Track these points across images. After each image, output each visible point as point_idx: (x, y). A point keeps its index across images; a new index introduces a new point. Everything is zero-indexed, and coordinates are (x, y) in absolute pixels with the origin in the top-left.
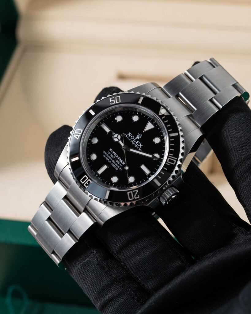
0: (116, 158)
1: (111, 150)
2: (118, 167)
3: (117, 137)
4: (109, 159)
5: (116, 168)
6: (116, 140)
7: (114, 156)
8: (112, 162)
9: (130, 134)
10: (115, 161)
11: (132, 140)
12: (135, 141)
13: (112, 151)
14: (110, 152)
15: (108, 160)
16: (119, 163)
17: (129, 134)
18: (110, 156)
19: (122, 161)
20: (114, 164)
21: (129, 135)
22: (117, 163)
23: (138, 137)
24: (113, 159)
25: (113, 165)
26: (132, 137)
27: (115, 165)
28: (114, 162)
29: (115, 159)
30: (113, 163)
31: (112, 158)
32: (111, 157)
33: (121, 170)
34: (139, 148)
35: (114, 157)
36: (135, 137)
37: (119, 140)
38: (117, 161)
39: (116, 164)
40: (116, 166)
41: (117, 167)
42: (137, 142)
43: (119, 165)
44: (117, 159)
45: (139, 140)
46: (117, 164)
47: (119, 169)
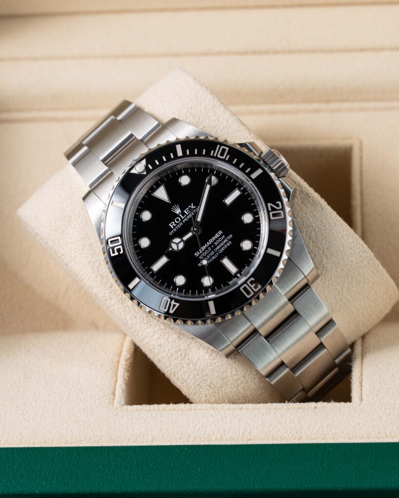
0: (210, 246)
1: (197, 254)
2: (226, 240)
3: (177, 244)
4: (211, 257)
5: (228, 244)
6: (181, 246)
7: (207, 249)
8: (217, 251)
9: (172, 224)
10: (215, 247)
11: (181, 221)
12: (183, 216)
13: (200, 252)
14: (200, 255)
15: (213, 258)
16: (219, 241)
17: (171, 226)
18: (207, 254)
19: (217, 236)
20: (220, 248)
21: (173, 226)
22: (219, 244)
23: (178, 211)
24: (213, 249)
25: (223, 249)
26: (178, 220)
27: (222, 247)
28: (218, 248)
29: (213, 246)
30: (219, 250)
31: (211, 251)
32: (209, 253)
33: (231, 236)
34: (196, 208)
35: (210, 249)
36: (178, 216)
37: (182, 240)
38: (216, 244)
39: (222, 244)
40: (224, 245)
41: (226, 243)
42: (186, 212)
43: (223, 240)
44: (213, 243)
45: (182, 210)
46: (221, 242)
47: (230, 240)
